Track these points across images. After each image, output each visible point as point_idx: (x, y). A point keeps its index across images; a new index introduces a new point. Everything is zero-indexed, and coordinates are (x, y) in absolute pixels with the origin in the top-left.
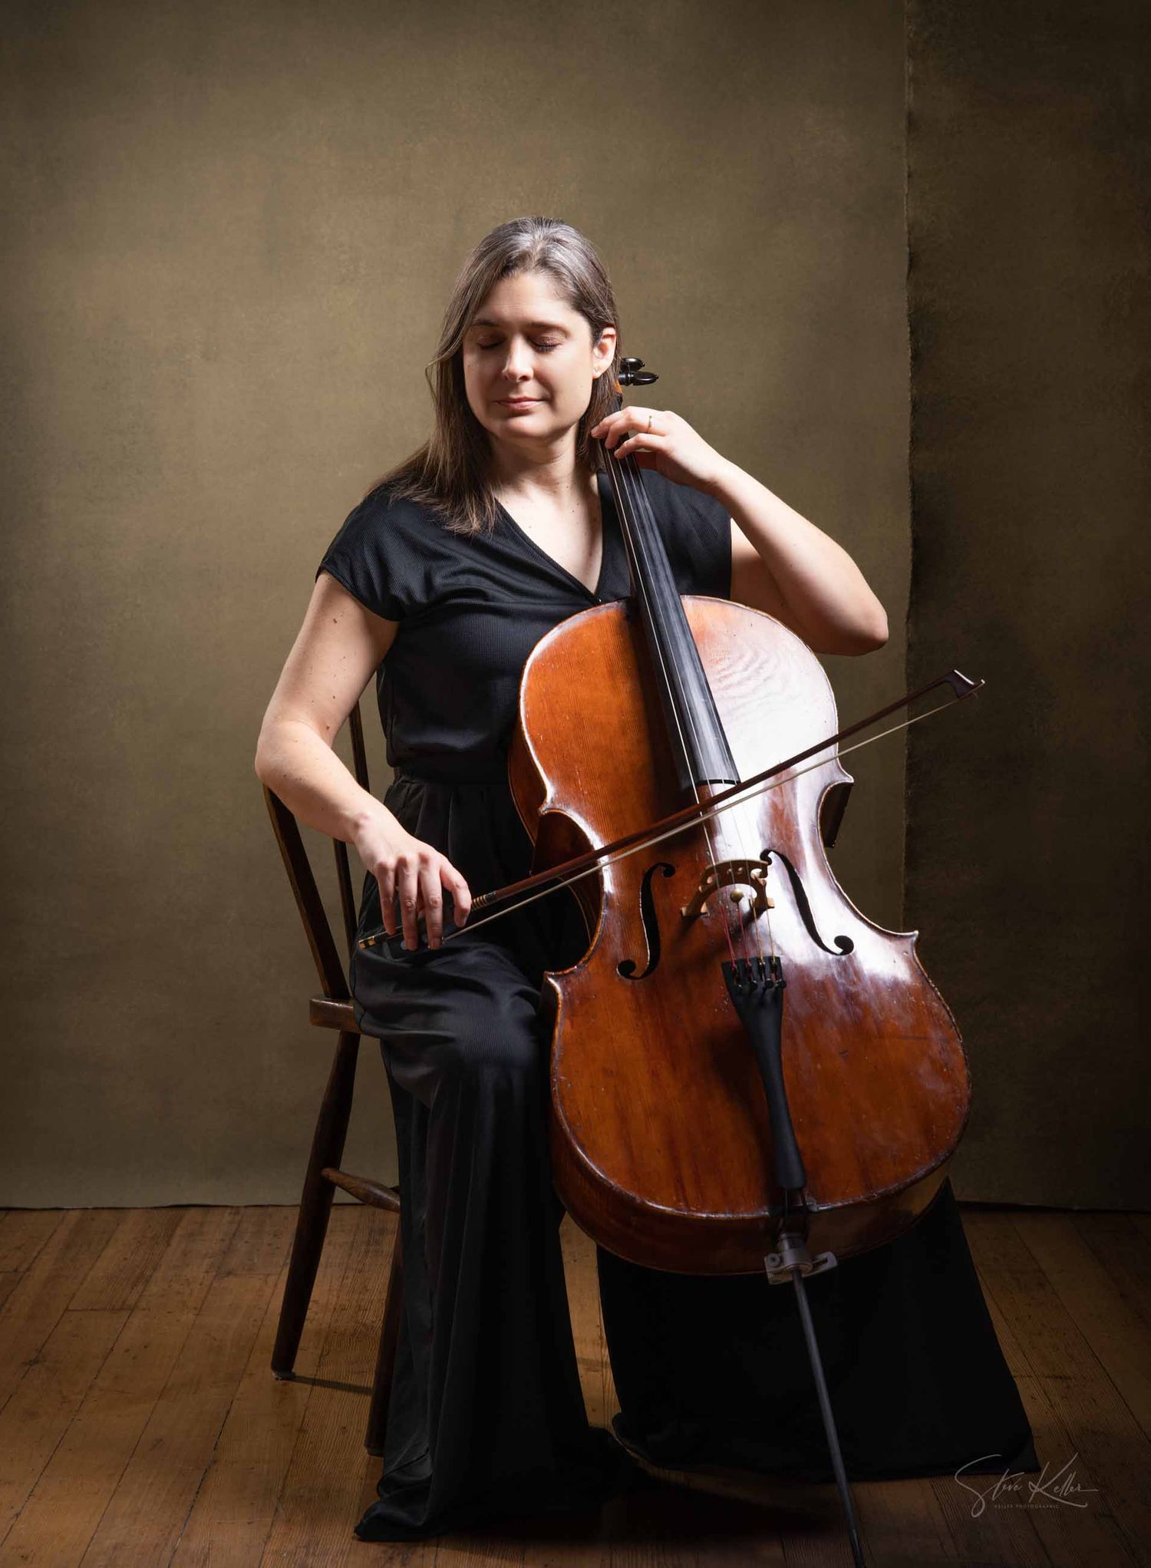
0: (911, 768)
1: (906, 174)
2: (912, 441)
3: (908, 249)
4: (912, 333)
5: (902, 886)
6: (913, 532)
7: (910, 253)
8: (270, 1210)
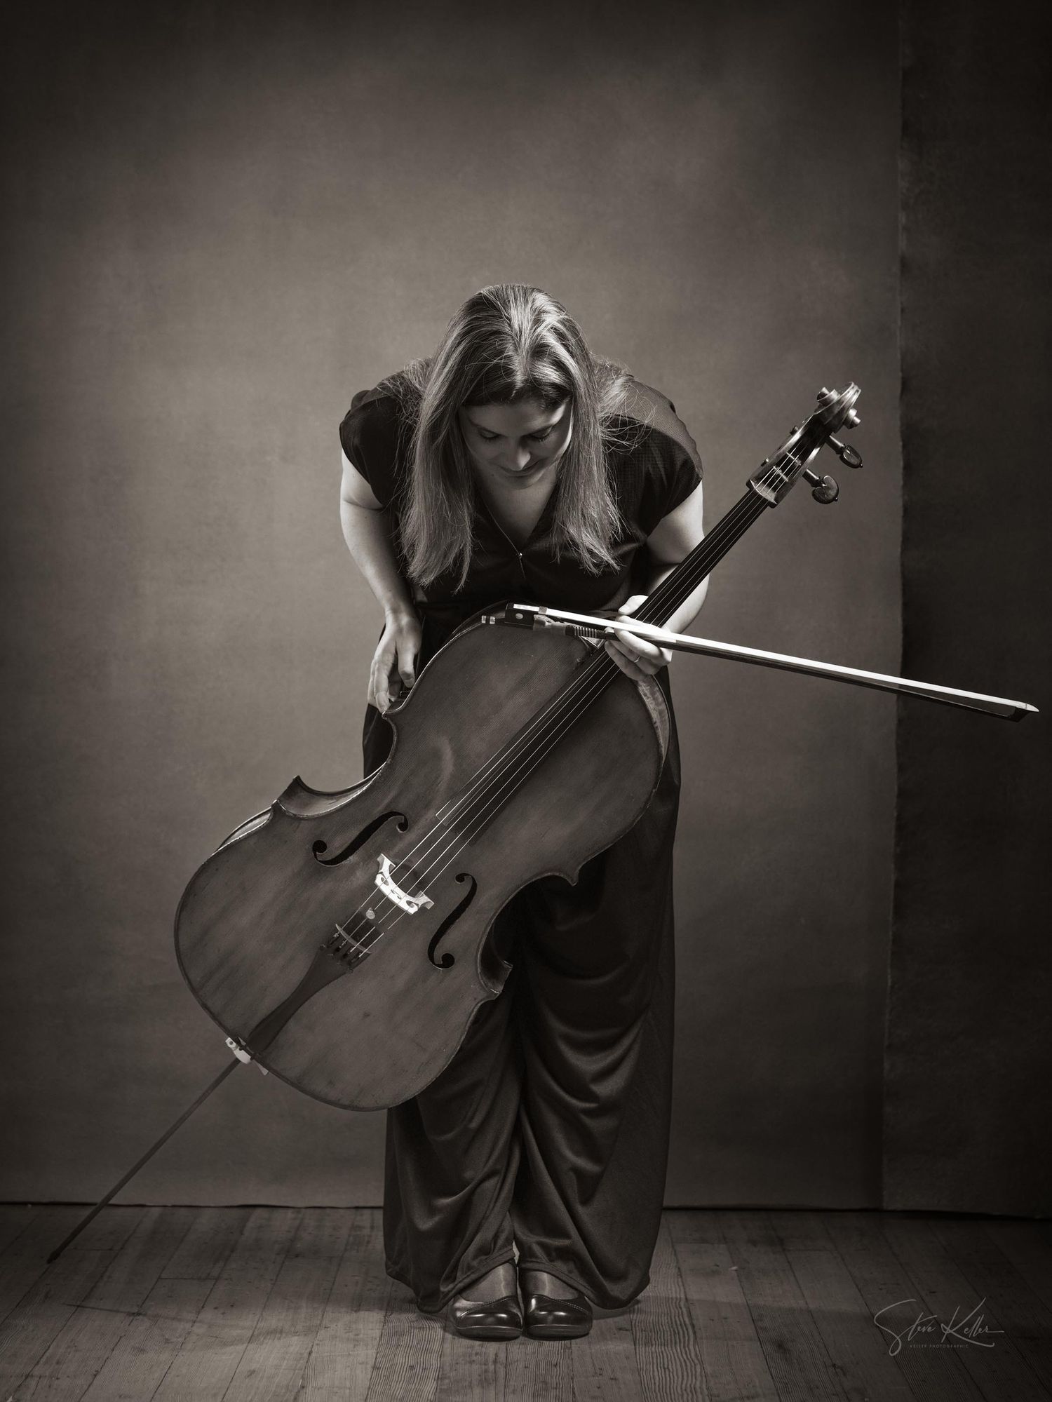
0: (900, 828)
1: (899, 310)
2: (903, 542)
3: (900, 374)
4: (904, 446)
5: (891, 933)
6: (904, 620)
7: (903, 378)
8: (328, 1211)
